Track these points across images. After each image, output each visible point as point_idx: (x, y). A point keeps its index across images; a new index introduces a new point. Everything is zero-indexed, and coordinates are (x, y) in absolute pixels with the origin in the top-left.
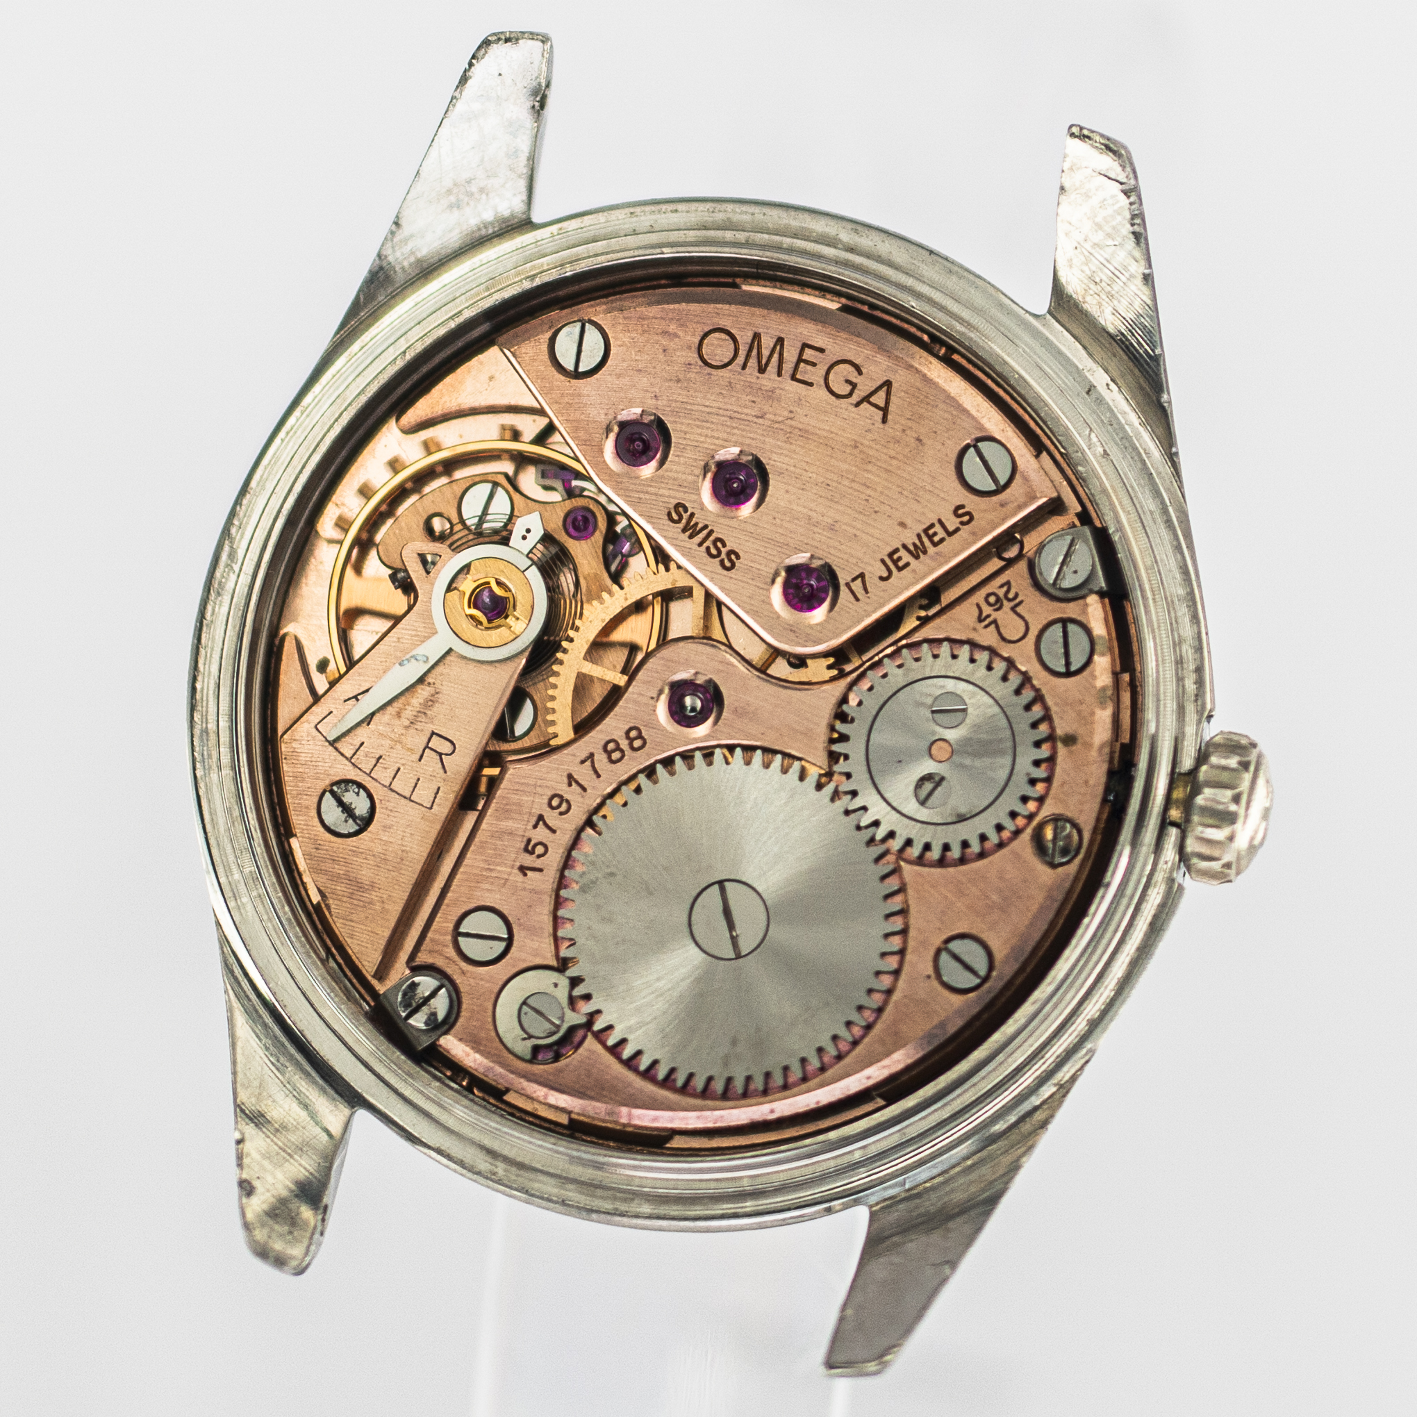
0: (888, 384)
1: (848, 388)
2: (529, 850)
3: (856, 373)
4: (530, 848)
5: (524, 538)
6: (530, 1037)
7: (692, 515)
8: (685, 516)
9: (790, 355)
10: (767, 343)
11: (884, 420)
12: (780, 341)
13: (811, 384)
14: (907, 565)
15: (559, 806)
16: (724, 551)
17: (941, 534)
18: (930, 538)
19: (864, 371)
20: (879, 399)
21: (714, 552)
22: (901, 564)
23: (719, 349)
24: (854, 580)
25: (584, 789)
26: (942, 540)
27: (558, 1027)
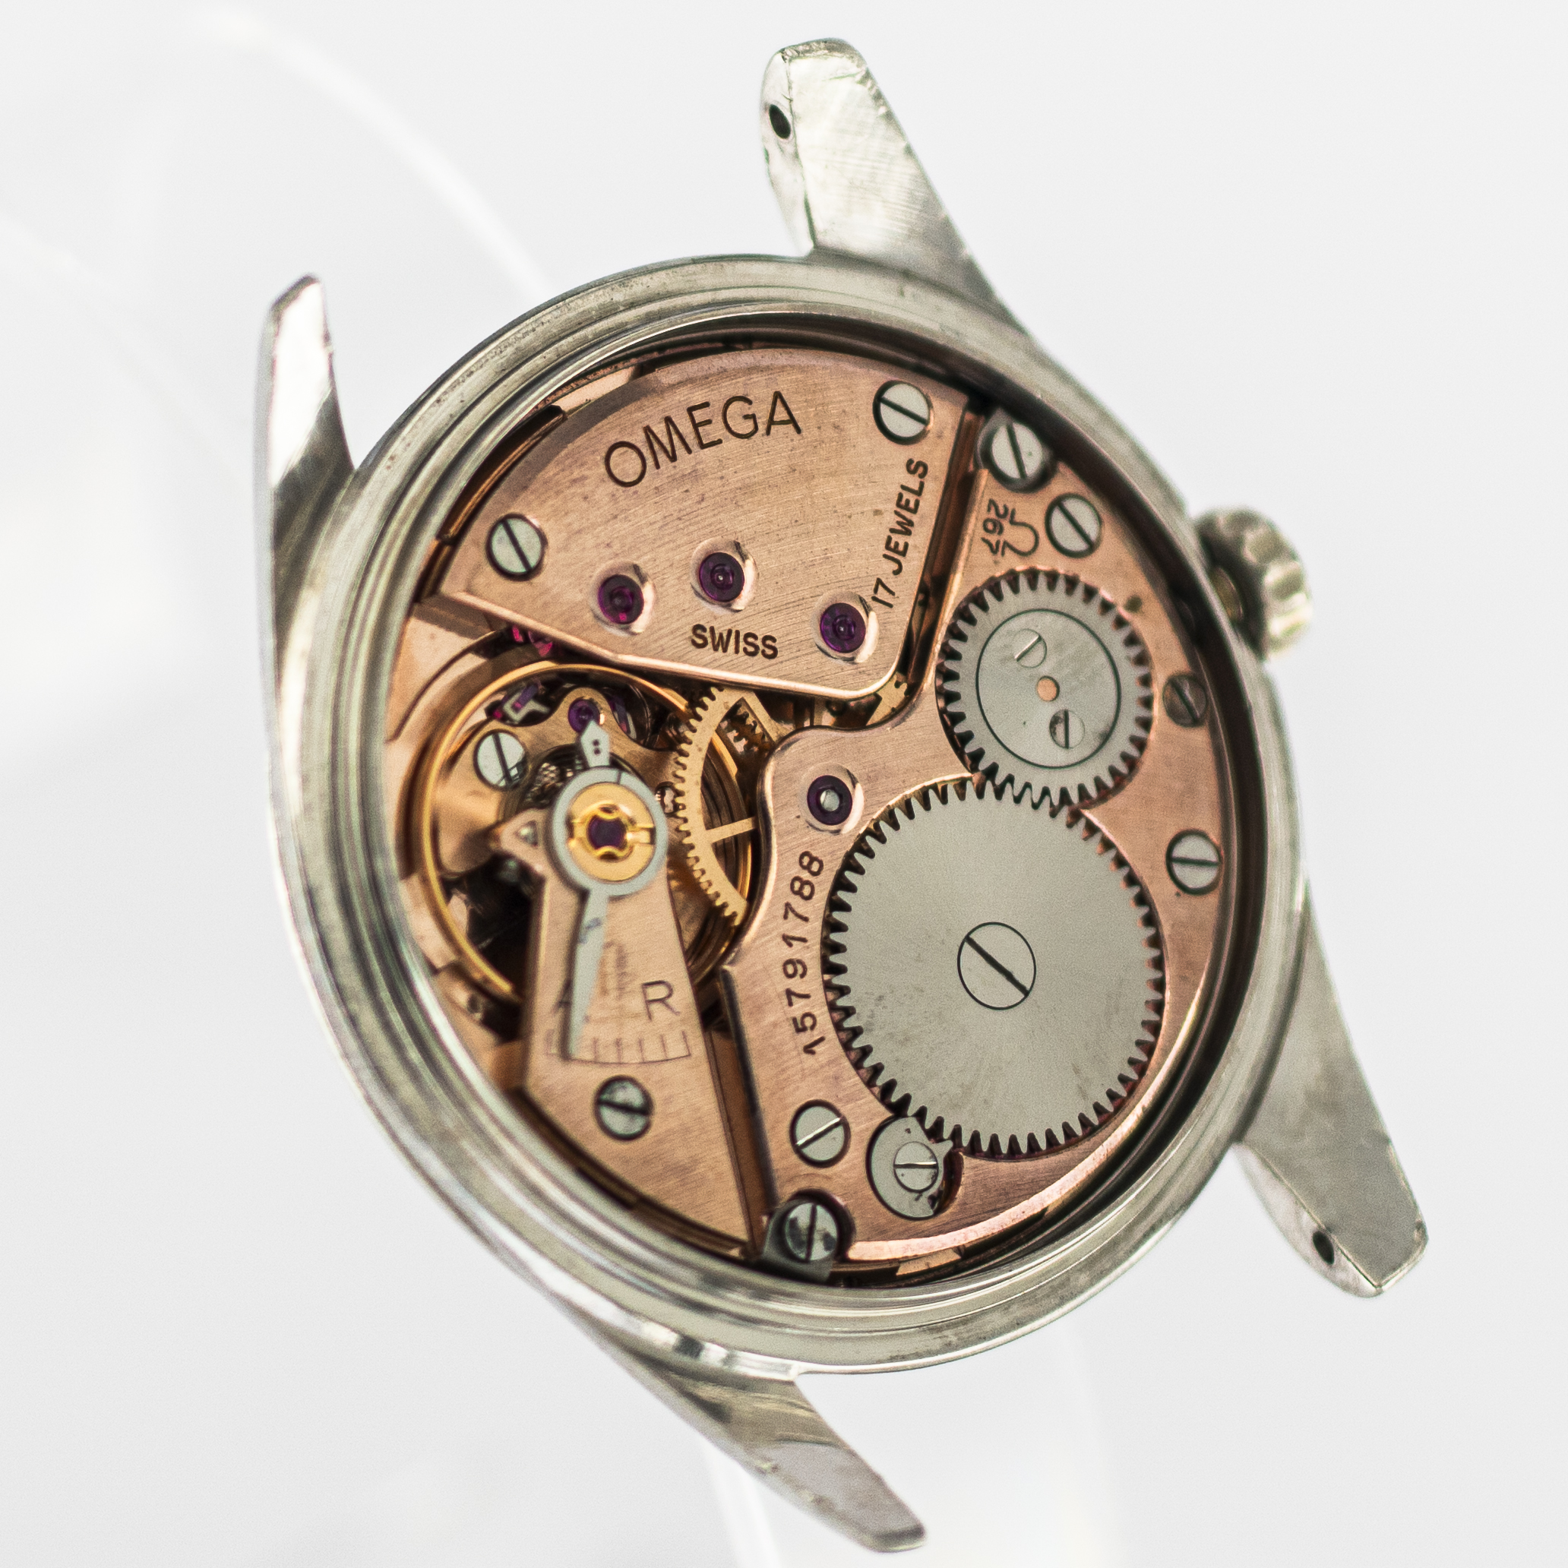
0: (778, 396)
1: (750, 424)
2: (800, 1029)
3: (746, 405)
4: (800, 1026)
5: (597, 752)
6: (920, 1192)
7: (712, 629)
8: (707, 634)
9: (685, 427)
10: (660, 430)
11: (798, 430)
12: (668, 421)
13: (720, 442)
14: (906, 545)
15: (796, 971)
16: (759, 643)
17: (912, 499)
18: (906, 507)
19: (750, 397)
20: (781, 414)
21: (751, 649)
22: (901, 548)
23: (626, 465)
24: (876, 590)
25: (804, 940)
26: (917, 503)
27: (935, 1167)
